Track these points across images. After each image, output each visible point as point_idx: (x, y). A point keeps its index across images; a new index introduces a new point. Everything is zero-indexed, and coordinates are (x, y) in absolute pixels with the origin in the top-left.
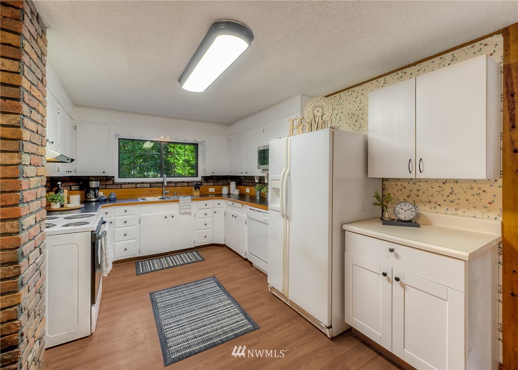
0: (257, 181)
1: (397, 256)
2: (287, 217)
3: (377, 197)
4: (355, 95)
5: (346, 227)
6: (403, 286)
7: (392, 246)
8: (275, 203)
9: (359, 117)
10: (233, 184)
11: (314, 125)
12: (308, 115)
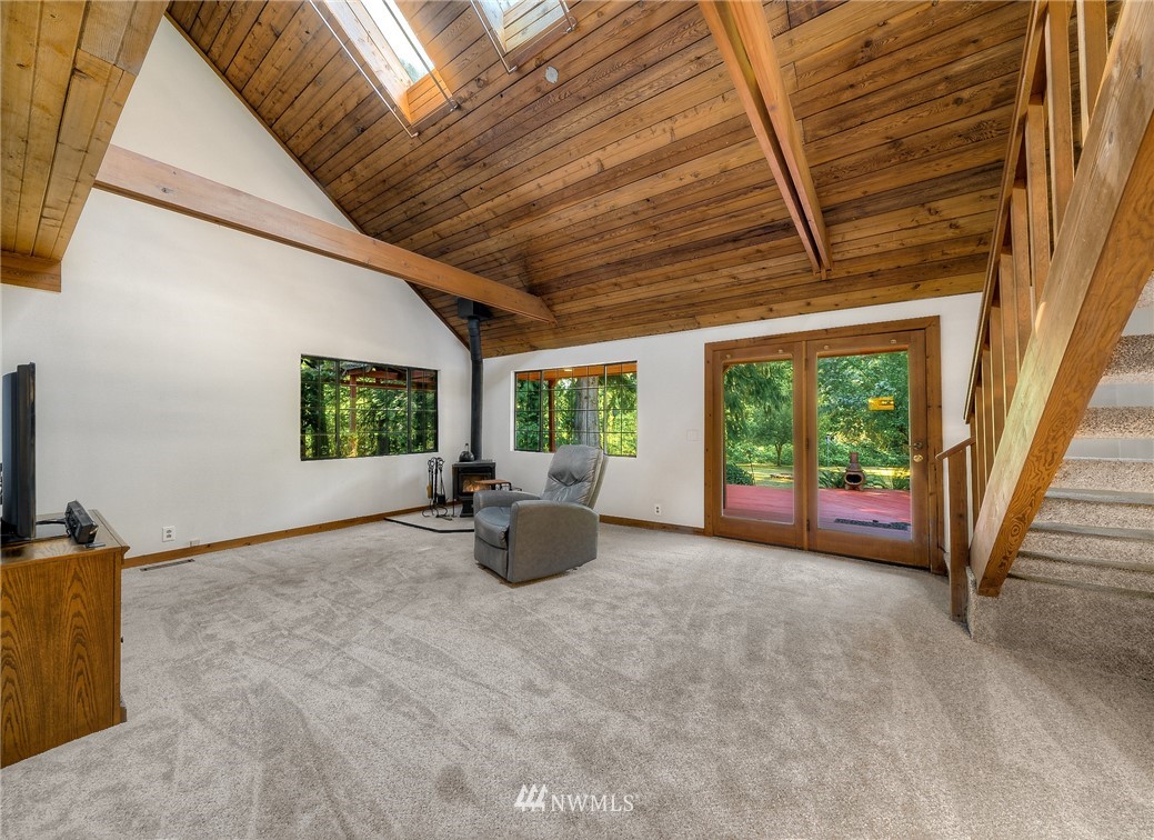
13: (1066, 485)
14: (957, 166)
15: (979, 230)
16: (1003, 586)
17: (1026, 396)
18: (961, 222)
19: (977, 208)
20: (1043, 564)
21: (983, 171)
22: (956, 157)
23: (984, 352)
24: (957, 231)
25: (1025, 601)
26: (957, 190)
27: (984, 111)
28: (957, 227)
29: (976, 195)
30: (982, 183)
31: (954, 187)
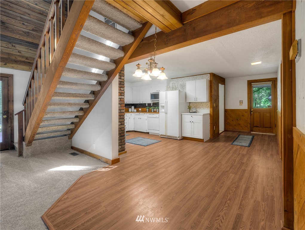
0: (147, 105)
1: (193, 117)
2: (166, 113)
3: (188, 107)
4: (182, 80)
5: (182, 114)
6: (194, 123)
7: (192, 116)
8: (162, 110)
9: (183, 86)
10: (133, 107)
11: (174, 89)
12: (171, 85)
13: (46, 116)
14: (21, 38)
15: (27, 56)
16: (33, 143)
17: (40, 100)
18: (22, 52)
19: (26, 51)
20: (41, 135)
21: (29, 43)
22: (22, 36)
23: (29, 89)
24: (21, 54)
25: (37, 145)
26: (21, 44)
27: (30, 30)
28: (20, 53)
29: (27, 47)
30: (28, 46)
31: (20, 43)
